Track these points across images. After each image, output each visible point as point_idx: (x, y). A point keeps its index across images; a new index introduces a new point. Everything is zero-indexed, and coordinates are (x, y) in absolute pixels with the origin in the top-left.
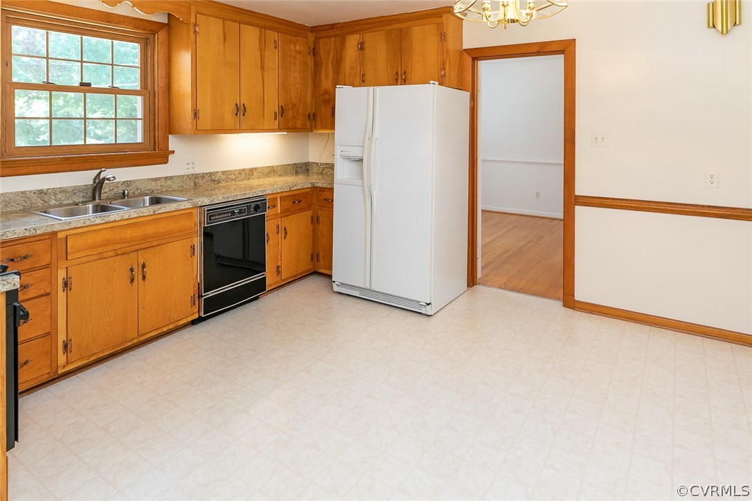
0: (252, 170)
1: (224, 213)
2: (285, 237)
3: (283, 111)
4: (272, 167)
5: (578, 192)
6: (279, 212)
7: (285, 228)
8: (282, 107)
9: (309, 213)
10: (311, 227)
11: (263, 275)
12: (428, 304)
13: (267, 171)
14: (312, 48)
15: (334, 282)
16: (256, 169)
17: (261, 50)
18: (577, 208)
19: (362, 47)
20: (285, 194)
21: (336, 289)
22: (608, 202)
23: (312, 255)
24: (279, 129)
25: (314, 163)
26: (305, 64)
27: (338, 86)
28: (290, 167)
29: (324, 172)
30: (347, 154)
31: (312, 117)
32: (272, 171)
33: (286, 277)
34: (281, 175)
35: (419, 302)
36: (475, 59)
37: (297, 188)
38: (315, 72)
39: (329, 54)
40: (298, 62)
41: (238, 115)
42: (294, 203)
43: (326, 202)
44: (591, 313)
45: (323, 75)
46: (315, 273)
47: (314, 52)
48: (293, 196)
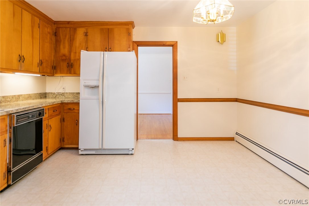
0: (19, 96)
1: (24, 118)
2: (50, 130)
3: (41, 63)
4: (30, 94)
5: (179, 97)
6: (47, 116)
7: (50, 126)
8: (41, 60)
9: (59, 117)
10: (60, 124)
11: (41, 153)
12: (133, 149)
13: (27, 96)
14: (55, 32)
15: (80, 149)
16: (21, 95)
17: (32, 27)
18: (179, 103)
19: (86, 34)
20: (50, 107)
21: (80, 152)
22: (189, 100)
23: (60, 139)
24: (39, 73)
25: (49, 93)
26: (51, 39)
27: (82, 50)
28: (38, 95)
29: (57, 97)
30: (88, 84)
31: (54, 68)
32: (29, 97)
33: (50, 152)
34: (33, 99)
35: (129, 149)
36: (138, 46)
37: (56, 103)
38: (56, 45)
39: (66, 36)
40: (48, 38)
41: (20, 62)
42: (54, 111)
43: (70, 110)
44: (184, 141)
45: (62, 46)
46: (61, 148)
47: (56, 34)
48: (53, 107)
